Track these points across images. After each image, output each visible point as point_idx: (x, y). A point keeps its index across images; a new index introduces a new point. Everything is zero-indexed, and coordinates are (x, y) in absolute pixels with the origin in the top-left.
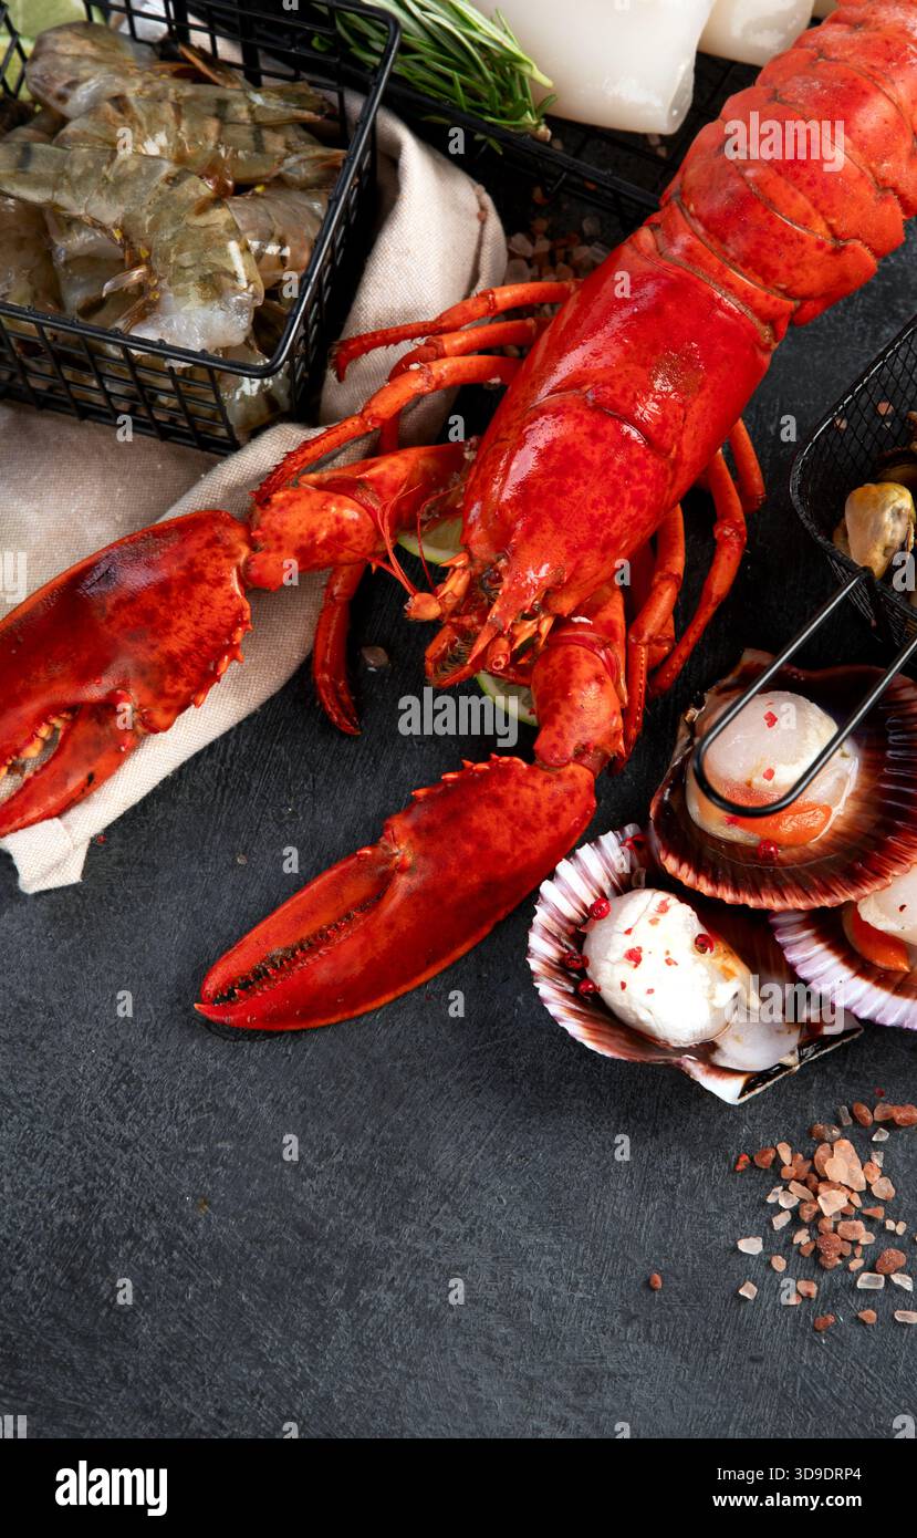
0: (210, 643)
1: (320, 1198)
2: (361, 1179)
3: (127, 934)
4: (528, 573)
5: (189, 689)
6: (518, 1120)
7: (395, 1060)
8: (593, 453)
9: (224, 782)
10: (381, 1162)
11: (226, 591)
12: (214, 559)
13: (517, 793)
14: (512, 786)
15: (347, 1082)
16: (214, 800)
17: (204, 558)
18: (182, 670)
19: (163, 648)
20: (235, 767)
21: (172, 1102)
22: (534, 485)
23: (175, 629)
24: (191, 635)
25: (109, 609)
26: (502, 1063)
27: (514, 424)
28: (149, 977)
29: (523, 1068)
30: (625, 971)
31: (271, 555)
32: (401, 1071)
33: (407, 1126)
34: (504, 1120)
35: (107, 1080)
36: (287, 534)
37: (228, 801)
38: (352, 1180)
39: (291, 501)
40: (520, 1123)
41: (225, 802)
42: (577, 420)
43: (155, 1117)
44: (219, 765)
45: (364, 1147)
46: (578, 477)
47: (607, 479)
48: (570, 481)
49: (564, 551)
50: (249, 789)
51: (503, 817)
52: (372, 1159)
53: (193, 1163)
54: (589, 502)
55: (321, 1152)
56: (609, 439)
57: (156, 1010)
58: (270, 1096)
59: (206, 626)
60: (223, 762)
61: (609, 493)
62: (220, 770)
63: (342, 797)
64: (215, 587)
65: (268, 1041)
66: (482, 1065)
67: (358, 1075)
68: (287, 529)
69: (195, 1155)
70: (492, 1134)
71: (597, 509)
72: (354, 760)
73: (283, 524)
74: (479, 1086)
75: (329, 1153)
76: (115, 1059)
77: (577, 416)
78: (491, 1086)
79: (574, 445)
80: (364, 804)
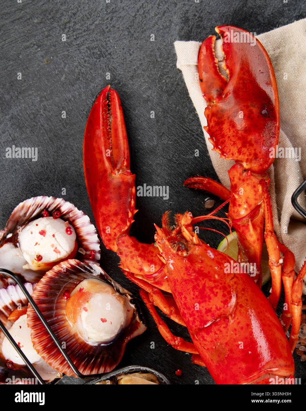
0: (221, 140)
1: (32, 100)
2: (32, 116)
3: (151, 76)
4: (173, 260)
5: (211, 126)
6: (27, 175)
7: (65, 145)
8: (203, 307)
9: (190, 132)
10: (34, 125)
11: (235, 153)
12: (248, 154)
13: (115, 222)
14: (119, 222)
15: (65, 126)
16: (185, 126)
17: (251, 150)
18: (217, 126)
19: (226, 122)
20: (193, 138)
21: (86, 66)
22: (203, 279)
23: (230, 128)
24: (226, 134)
25: (252, 108)
26: (48, 179)
27: (235, 286)
28: (132, 76)
29: (43, 184)
30: (40, 228)
31: (238, 175)
32: (60, 145)
33: (42, 139)
34: (29, 170)
35: (104, 48)
36: (244, 184)
37: (182, 130)
38: (33, 113)
39: (256, 192)
40: (26, 175)
41: (182, 129)
42: (218, 308)
43: (84, 59)
44: (197, 133)
45: (42, 122)
46: (197, 297)
47: (192, 307)
48: (197, 293)
49: (176, 279)
50: (183, 139)
51: (110, 214)
52: (37, 123)
53: (62, 66)
54: (187, 296)
55: (46, 107)
56: (205, 315)
57: (120, 74)
58: (73, 99)
59: (227, 141)
60: (197, 135)
61: (188, 305)
62: (194, 132)
63: (164, 170)
64: (238, 149)
65: (91, 107)
66: (50, 172)
67: (66, 131)
68: (245, 185)
69: (65, 66)
70: (27, 164)
71: (184, 298)
72: (175, 179)
73: (248, 184)
74: (44, 168)
75: (45, 110)
76: (110, 54)
77: (220, 309)
78: (42, 171)
79: (210, 302)
80: (158, 175)
